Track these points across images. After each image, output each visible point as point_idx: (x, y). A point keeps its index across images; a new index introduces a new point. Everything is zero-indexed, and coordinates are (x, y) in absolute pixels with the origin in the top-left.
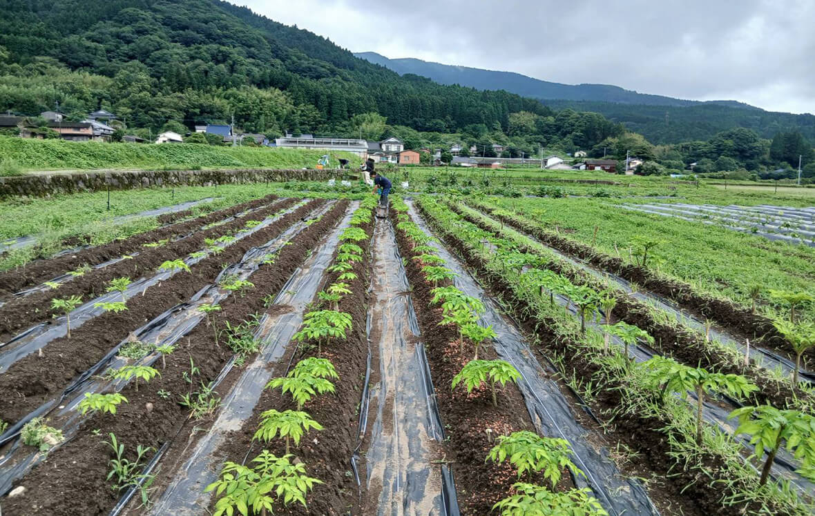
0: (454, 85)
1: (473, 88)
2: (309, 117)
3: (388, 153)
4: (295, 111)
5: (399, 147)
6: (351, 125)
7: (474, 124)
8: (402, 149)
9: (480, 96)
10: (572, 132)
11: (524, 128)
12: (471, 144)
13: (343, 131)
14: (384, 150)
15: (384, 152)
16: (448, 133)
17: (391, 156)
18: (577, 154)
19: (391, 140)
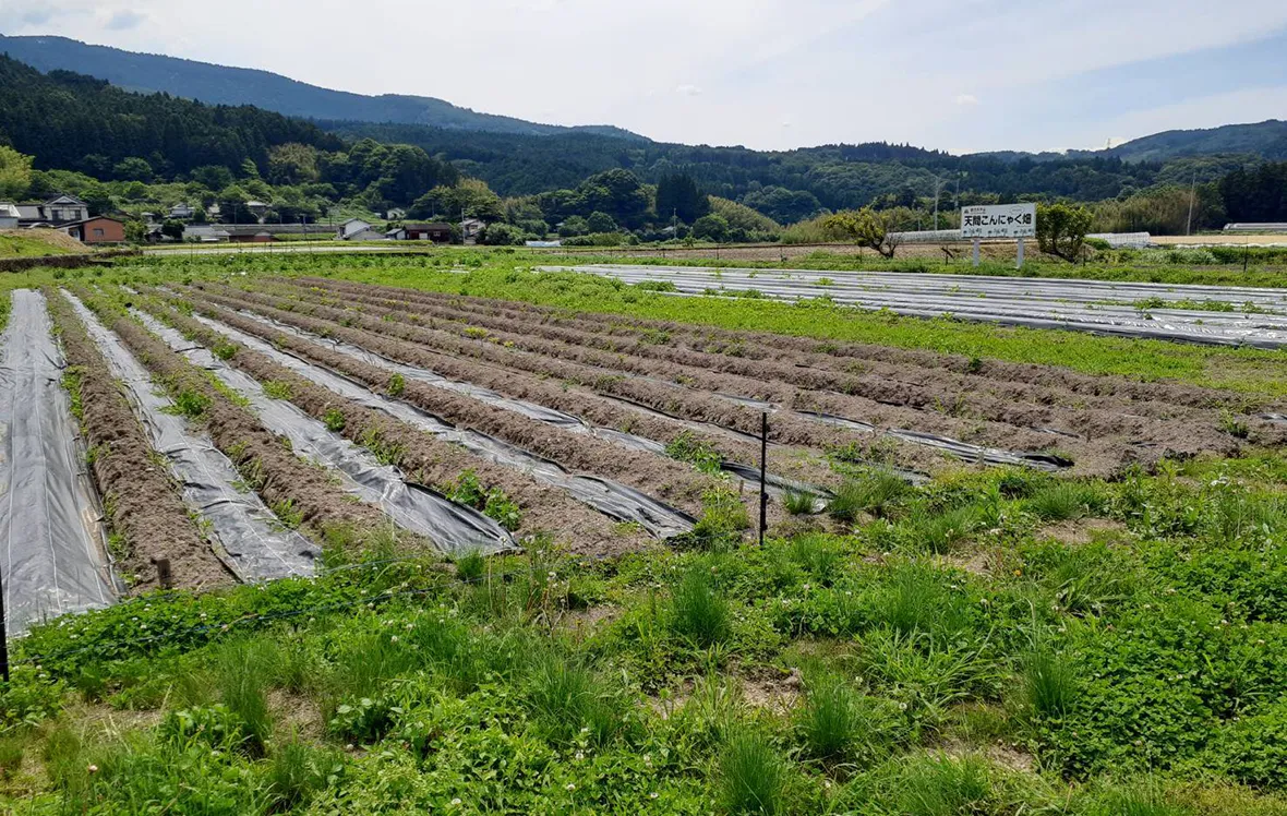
5: (79, 213)
7: (209, 166)
8: (85, 214)
9: (212, 115)
10: (377, 177)
11: (297, 170)
12: (208, 202)
14: (50, 219)
16: (160, 182)
18: (390, 214)
19: (63, 199)
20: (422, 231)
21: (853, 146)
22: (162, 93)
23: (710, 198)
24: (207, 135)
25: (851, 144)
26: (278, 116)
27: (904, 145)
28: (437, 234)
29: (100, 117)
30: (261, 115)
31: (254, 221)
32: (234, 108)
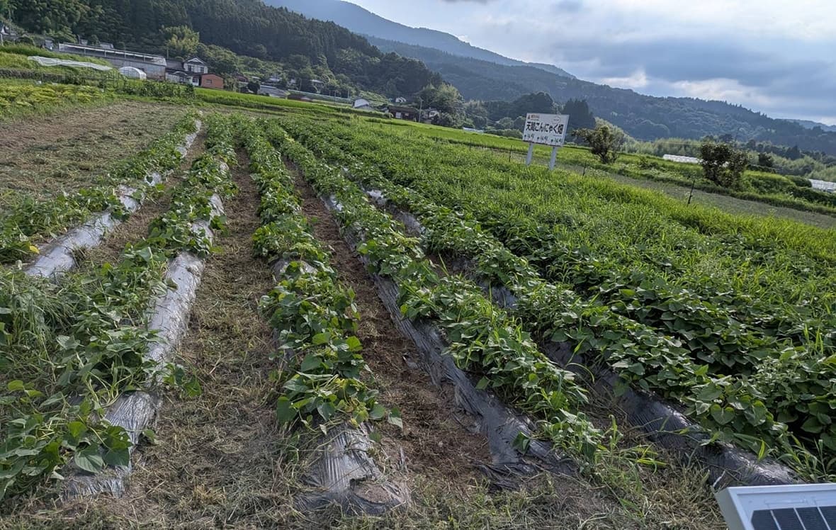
0: (282, 8)
1: (302, 15)
2: (109, 23)
3: (190, 73)
4: (92, 13)
5: (202, 69)
6: (159, 37)
7: (298, 55)
8: (206, 71)
9: (308, 25)
10: (395, 77)
11: (350, 66)
12: (291, 76)
13: (149, 44)
14: (187, 70)
15: (186, 72)
16: (270, 61)
17: (192, 78)
18: (397, 100)
19: (194, 60)
20: (399, 112)
21: (705, 101)
22: (284, 8)
23: (597, 119)
24: (301, 36)
25: (704, 99)
26: (346, 30)
27: (738, 106)
28: (407, 115)
29: (244, 17)
30: (336, 29)
31: (314, 91)
32: (322, 22)
